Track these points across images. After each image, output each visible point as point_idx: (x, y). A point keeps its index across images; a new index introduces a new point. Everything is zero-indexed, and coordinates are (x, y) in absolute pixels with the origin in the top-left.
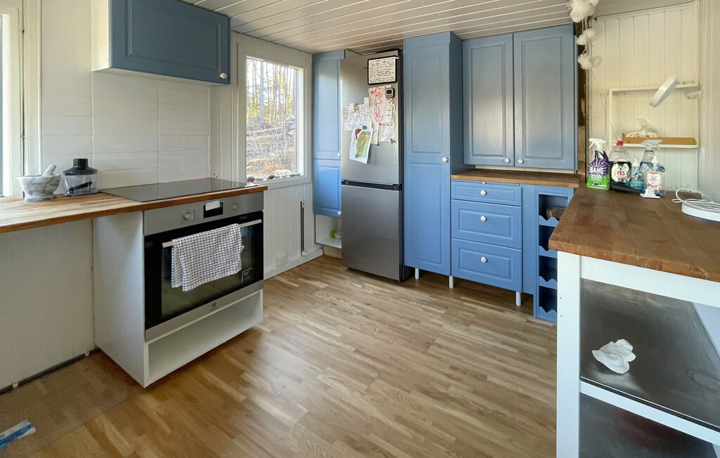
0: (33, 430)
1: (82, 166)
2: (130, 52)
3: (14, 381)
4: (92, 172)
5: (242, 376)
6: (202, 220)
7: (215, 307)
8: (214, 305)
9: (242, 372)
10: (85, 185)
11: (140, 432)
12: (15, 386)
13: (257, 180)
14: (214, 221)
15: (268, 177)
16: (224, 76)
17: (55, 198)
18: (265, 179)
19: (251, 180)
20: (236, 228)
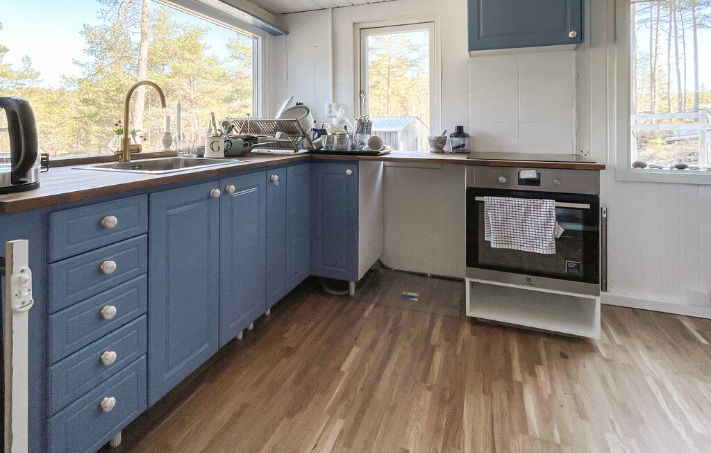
0: (416, 300)
1: (460, 132)
2: (481, 34)
3: (429, 271)
4: (465, 136)
5: (536, 366)
6: (515, 186)
7: (529, 283)
8: (529, 280)
9: (540, 363)
10: (460, 147)
11: (447, 340)
12: (429, 275)
13: (652, 167)
14: (532, 191)
15: (673, 165)
16: (573, 34)
17: (443, 152)
18: (667, 168)
19: (639, 165)
20: (549, 205)
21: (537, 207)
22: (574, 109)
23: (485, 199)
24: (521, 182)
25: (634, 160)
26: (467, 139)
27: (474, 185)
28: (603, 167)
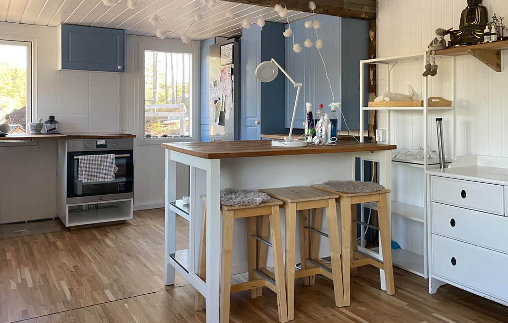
0: (27, 232)
1: (52, 120)
2: (70, 60)
3: (26, 220)
4: (56, 122)
6: (95, 149)
7: (101, 199)
8: (101, 197)
10: (52, 129)
12: (26, 222)
13: (154, 137)
14: (102, 151)
15: (162, 135)
16: (120, 68)
17: (41, 134)
18: (159, 136)
19: (149, 136)
20: (112, 156)
21: (106, 158)
22: (118, 106)
23: (80, 157)
24: (98, 146)
25: (146, 133)
26: (57, 124)
27: (71, 150)
28: (135, 136)
